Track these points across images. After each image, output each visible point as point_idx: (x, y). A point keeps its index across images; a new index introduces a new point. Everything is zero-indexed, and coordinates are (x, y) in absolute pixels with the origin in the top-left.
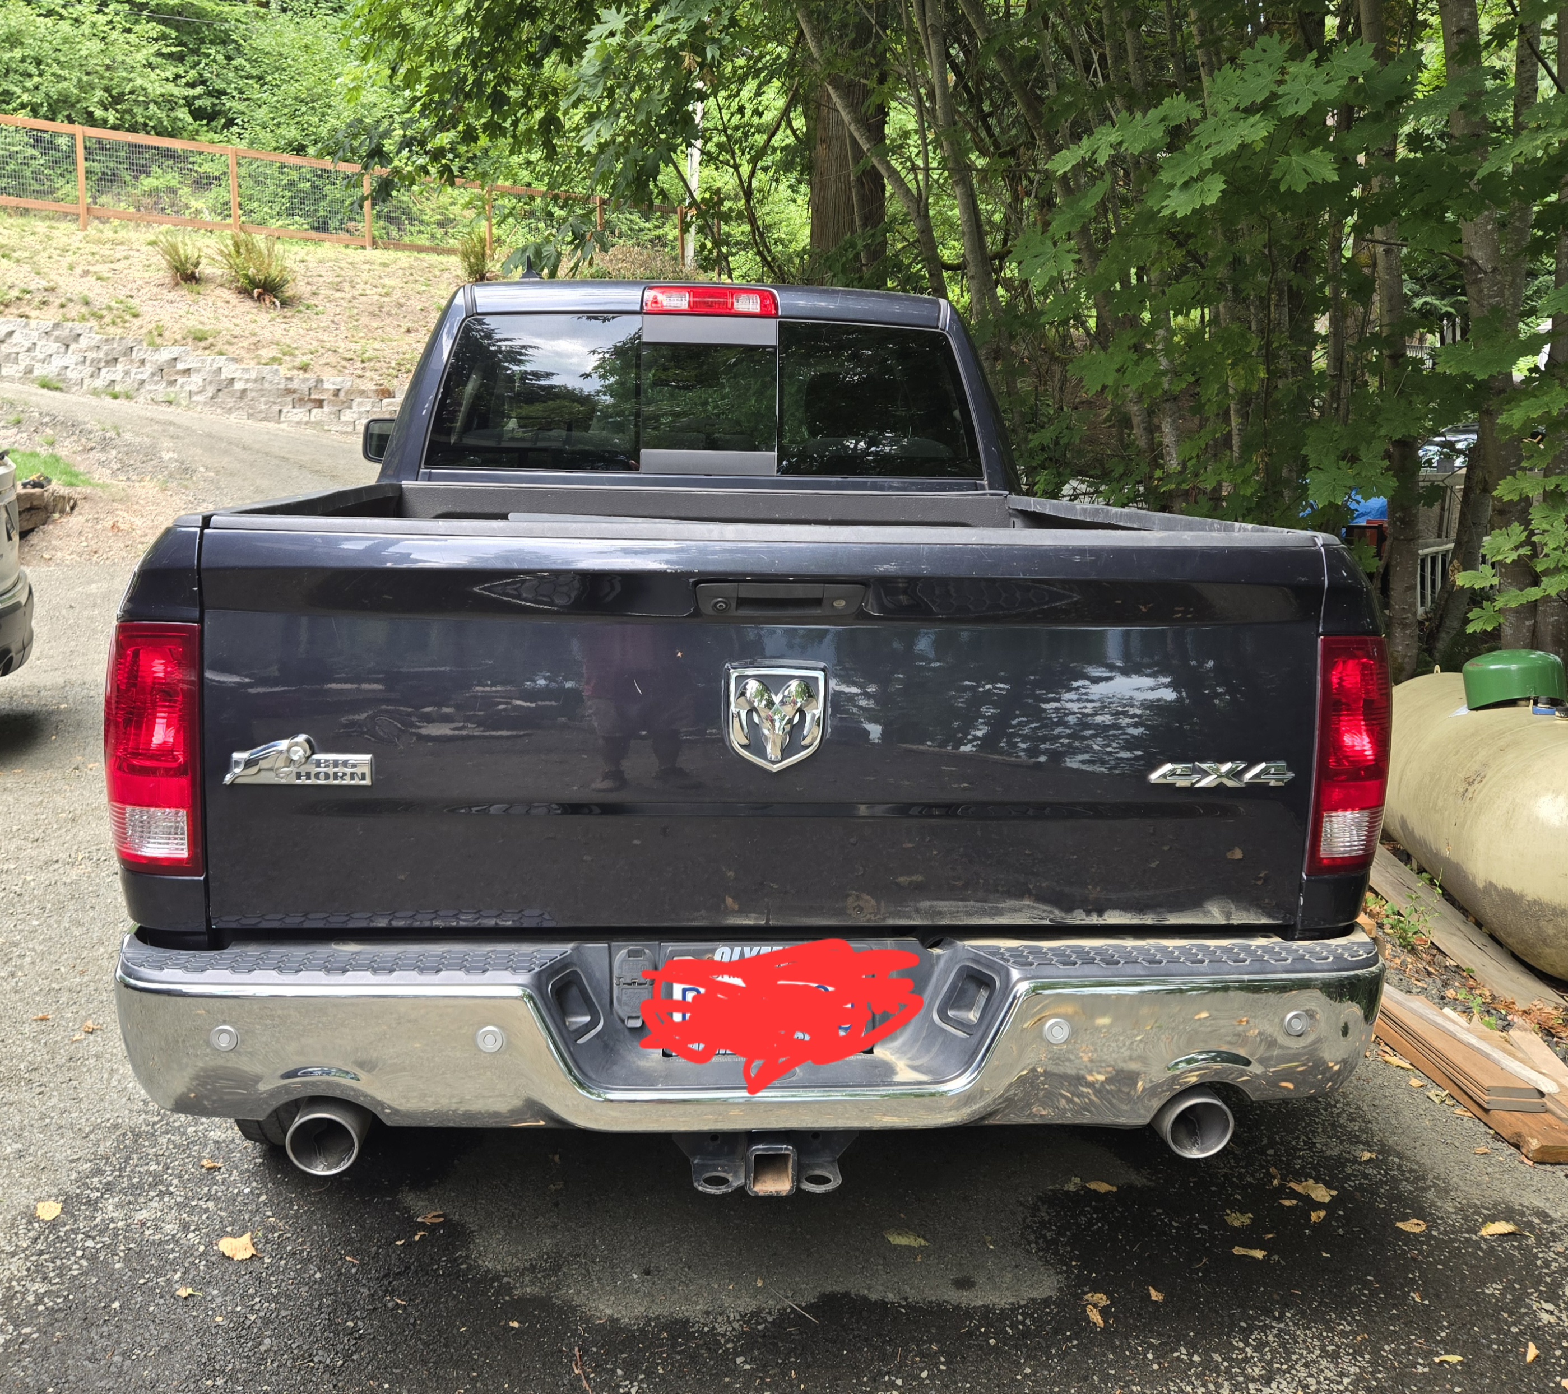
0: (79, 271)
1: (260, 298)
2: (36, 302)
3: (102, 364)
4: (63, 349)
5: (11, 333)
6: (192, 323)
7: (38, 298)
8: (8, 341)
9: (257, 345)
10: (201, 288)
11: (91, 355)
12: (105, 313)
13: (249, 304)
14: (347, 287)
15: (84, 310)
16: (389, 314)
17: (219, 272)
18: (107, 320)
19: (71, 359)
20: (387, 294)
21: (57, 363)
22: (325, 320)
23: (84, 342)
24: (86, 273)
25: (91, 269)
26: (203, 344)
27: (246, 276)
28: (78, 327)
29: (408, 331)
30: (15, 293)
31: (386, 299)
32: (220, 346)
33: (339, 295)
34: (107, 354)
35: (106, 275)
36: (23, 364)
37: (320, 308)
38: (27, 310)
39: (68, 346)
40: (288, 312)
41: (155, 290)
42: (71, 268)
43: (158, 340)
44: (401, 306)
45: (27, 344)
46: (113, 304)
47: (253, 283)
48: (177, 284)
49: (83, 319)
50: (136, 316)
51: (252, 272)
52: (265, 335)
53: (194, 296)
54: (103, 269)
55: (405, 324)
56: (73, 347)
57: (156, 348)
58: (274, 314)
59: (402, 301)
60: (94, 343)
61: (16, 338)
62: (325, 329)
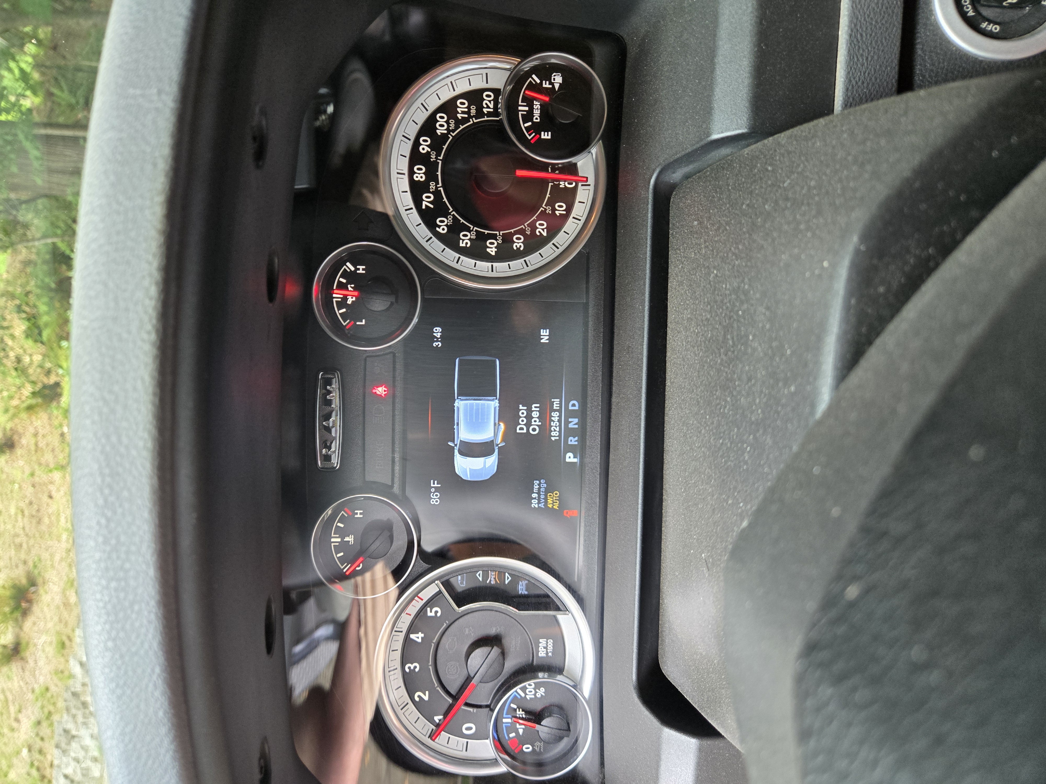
0: (15, 725)
1: (30, 601)
2: (41, 758)
3: (87, 711)
4: (76, 739)
5: (66, 777)
6: (50, 650)
7: (37, 756)
8: (71, 776)
9: (66, 604)
10: (24, 642)
11: (80, 719)
12: (46, 711)
13: (36, 609)
14: (18, 540)
15: (45, 724)
16: (38, 511)
17: (10, 629)
18: (51, 708)
19: (84, 733)
20: (22, 512)
21: (88, 741)
22: (45, 556)
23: (70, 726)
24: (17, 720)
25: (13, 715)
26: (67, 642)
27: (12, 612)
28: (59, 730)
29: (51, 497)
30: (34, 772)
31: (26, 513)
32: (68, 631)
33: (25, 546)
34: (78, 709)
35: (17, 707)
36: (89, 763)
37: (36, 559)
38: (47, 765)
39: (73, 737)
40: (40, 581)
41: (27, 673)
42: (13, 730)
43: (66, 673)
44: (31, 503)
45: (73, 764)
46: (39, 704)
47: (17, 607)
48: (22, 659)
49: (51, 725)
50: (47, 689)
51: (7, 609)
52: (58, 599)
53: (31, 646)
54: (13, 709)
55: (45, 499)
56: (74, 732)
57: (71, 676)
58: (41, 591)
59: (27, 501)
60: (70, 719)
61: (69, 771)
62: (52, 555)
